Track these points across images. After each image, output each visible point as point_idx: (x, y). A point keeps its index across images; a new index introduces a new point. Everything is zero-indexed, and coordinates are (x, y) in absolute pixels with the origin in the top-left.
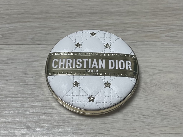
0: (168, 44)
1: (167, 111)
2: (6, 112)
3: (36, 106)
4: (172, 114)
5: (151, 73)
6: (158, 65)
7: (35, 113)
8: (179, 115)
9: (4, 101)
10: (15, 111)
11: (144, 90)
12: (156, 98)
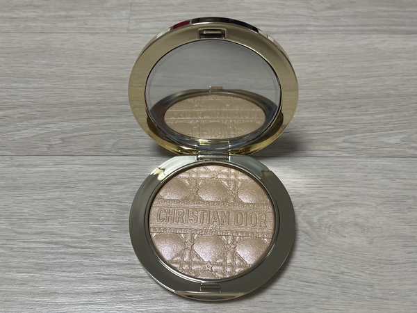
0: (349, 155)
1: (350, 274)
2: (63, 274)
3: (116, 263)
4: (360, 280)
5: (318, 206)
6: (331, 192)
7: (115, 277)
8: (373, 282)
9: (61, 253)
10: (80, 272)
11: (307, 237)
12: (330, 251)
